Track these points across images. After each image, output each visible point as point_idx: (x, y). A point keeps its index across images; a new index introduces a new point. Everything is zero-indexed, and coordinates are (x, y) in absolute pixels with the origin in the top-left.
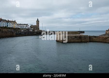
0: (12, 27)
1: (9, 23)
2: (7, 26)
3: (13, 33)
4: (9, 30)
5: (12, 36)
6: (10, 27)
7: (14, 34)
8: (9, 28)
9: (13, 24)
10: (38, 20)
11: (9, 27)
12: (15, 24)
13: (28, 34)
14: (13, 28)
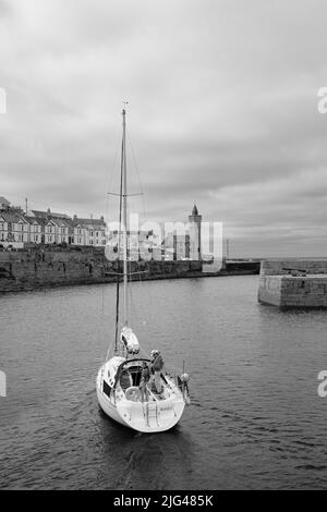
0: (88, 244)
1: (76, 229)
2: (71, 240)
3: (91, 267)
4: (78, 256)
5: (86, 281)
6: (82, 244)
7: (96, 273)
8: (78, 249)
9: (95, 233)
10: (196, 212)
11: (76, 243)
12: (100, 233)
13: (152, 274)
14: (94, 248)
